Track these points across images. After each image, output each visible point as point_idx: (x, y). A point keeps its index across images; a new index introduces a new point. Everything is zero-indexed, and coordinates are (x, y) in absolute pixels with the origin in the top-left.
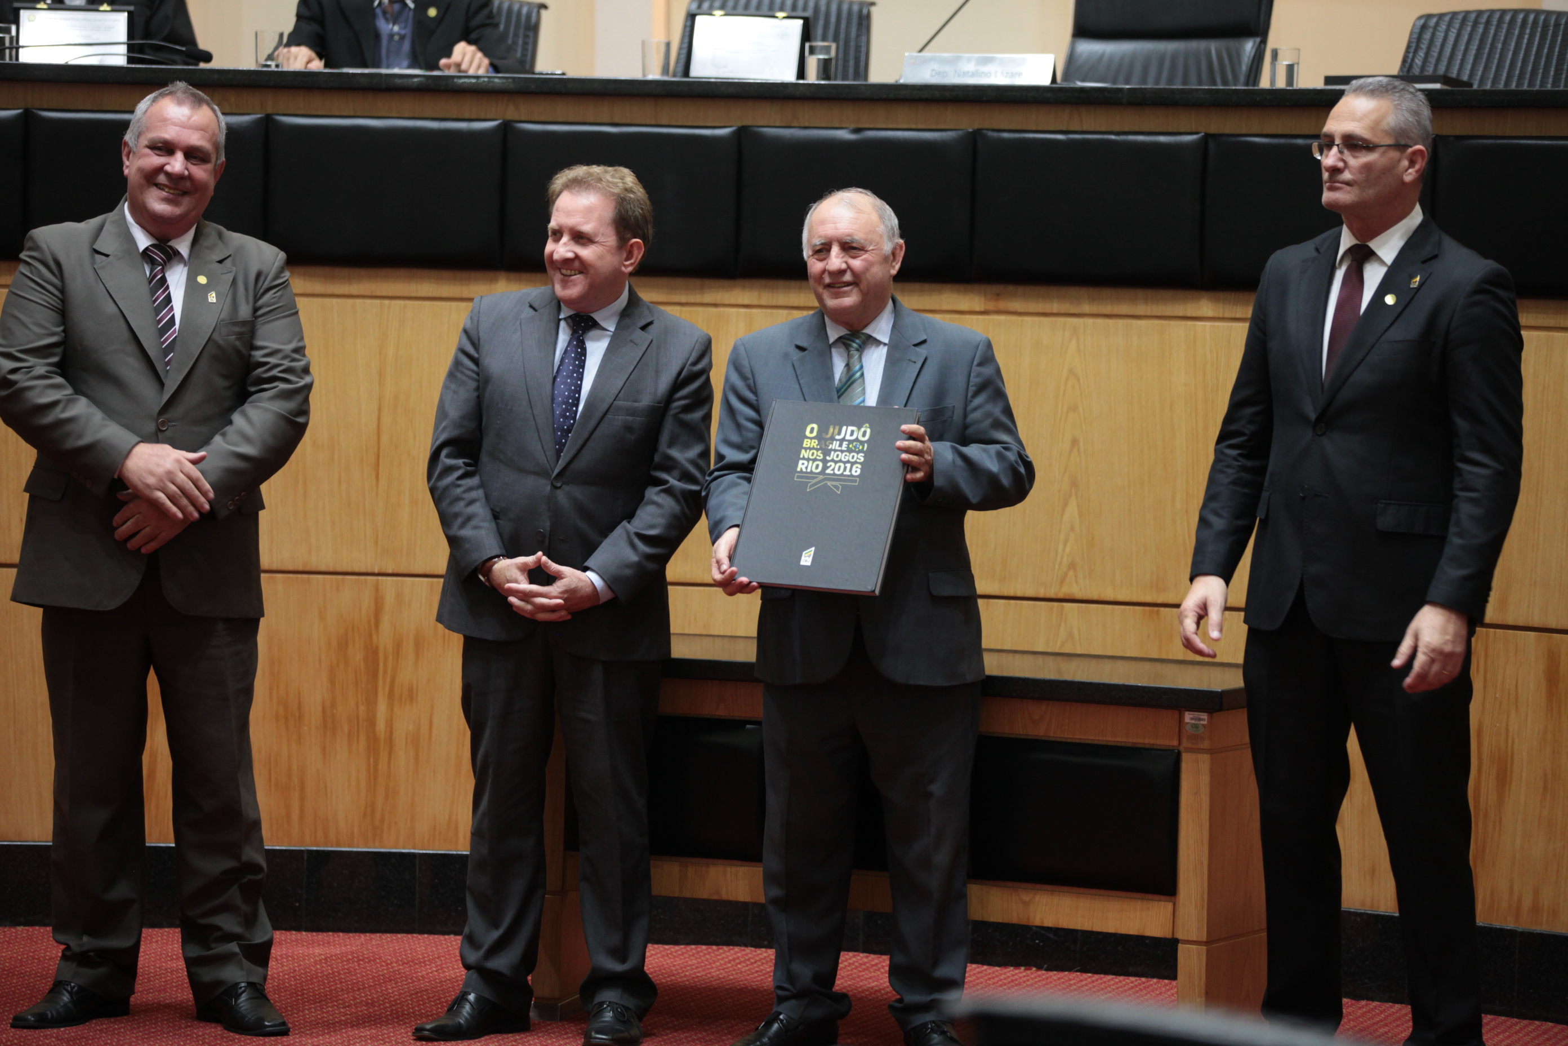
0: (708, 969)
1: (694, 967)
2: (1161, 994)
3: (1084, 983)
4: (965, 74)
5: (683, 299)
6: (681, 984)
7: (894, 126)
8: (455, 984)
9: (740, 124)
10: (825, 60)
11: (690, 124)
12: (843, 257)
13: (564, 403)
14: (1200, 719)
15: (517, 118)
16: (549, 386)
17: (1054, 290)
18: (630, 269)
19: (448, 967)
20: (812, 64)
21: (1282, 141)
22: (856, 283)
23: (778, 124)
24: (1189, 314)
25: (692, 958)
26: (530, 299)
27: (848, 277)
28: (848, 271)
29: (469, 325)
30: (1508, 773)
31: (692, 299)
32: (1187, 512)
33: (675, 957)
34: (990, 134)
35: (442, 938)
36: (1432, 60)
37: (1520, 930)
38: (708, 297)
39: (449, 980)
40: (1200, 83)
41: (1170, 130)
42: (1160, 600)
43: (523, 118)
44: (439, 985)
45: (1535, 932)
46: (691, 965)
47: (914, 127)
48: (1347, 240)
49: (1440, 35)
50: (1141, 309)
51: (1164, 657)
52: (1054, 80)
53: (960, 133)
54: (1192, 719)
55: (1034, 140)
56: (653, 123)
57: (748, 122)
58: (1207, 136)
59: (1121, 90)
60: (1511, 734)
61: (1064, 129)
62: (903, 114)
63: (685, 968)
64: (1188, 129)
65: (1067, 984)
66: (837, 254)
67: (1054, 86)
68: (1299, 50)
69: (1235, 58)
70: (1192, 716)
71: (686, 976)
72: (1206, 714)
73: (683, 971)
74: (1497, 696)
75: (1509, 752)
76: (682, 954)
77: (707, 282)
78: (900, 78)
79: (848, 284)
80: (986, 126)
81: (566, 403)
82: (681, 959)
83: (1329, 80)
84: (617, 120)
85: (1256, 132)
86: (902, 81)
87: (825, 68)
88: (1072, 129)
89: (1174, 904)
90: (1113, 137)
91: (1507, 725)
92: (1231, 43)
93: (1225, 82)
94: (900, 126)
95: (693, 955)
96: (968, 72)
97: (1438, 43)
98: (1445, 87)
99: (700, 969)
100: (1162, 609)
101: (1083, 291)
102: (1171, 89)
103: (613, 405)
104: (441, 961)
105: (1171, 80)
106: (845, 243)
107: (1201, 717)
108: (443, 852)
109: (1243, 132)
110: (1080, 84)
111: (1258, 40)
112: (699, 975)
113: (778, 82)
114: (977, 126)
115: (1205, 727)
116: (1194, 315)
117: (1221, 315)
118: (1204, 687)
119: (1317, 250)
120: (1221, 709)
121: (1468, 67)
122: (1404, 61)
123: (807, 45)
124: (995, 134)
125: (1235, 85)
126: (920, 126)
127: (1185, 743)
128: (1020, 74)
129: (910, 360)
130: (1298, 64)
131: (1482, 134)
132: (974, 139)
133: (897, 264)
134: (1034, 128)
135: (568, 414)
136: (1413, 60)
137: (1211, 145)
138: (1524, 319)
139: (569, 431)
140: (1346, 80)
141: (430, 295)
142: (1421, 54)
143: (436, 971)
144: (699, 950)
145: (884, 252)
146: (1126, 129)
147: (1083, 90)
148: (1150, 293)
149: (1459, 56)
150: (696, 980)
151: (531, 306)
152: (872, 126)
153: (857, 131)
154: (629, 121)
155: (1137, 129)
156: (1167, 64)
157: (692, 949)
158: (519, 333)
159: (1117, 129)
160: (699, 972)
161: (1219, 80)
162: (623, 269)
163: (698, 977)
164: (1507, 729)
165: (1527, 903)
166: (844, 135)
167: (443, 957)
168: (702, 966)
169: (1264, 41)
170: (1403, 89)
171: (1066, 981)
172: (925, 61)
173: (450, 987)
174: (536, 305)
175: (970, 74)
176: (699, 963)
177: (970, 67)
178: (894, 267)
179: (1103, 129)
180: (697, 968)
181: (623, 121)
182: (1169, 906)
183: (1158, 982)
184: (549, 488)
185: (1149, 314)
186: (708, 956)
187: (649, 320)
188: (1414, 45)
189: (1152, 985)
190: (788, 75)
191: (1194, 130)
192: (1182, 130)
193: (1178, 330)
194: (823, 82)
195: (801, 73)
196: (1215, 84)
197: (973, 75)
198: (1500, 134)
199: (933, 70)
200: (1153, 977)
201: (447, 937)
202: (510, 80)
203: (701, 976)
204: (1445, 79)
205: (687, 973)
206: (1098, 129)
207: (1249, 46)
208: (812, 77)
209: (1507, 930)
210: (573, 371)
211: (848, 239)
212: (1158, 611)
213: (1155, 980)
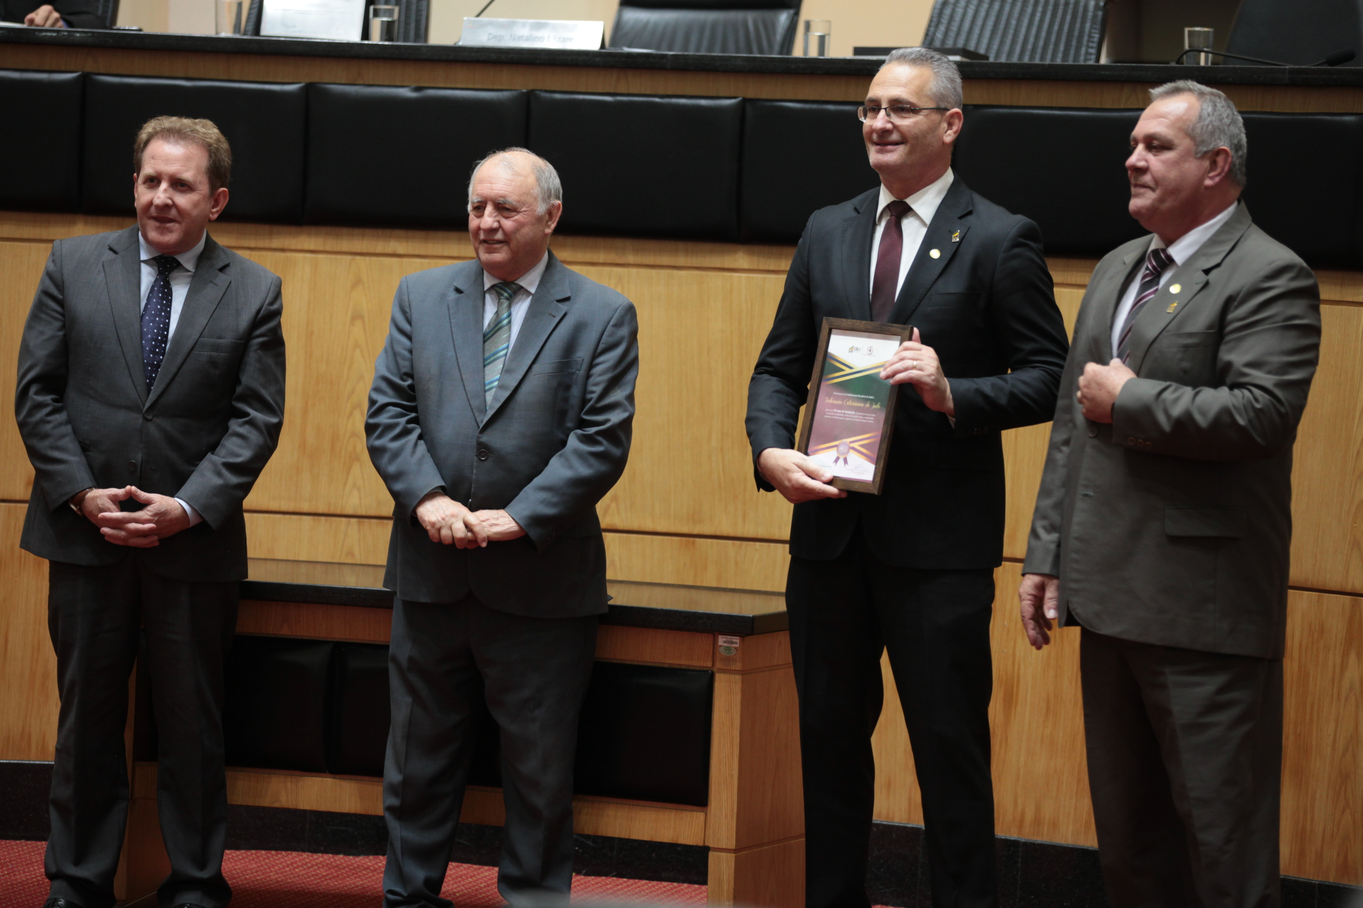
0: (268, 872)
1: (254, 871)
2: (691, 897)
3: (620, 887)
4: (520, 38)
5: (252, 244)
6: (241, 887)
7: (453, 86)
8: (26, 887)
9: (308, 81)
10: (388, 22)
11: (260, 80)
12: (496, 216)
13: (153, 339)
14: (732, 643)
15: (96, 71)
16: (137, 326)
17: (601, 242)
18: (216, 216)
19: (19, 871)
20: (376, 25)
21: (814, 106)
22: (505, 242)
23: (344, 82)
24: (726, 266)
25: (252, 862)
26: (108, 242)
27: (499, 236)
28: (500, 230)
29: (52, 267)
30: (1015, 695)
31: (261, 244)
32: (722, 449)
33: (236, 861)
34: (543, 94)
35: (13, 843)
36: (952, 34)
37: (1023, 841)
38: (276, 243)
39: (20, 883)
40: (738, 52)
41: (710, 94)
42: (696, 532)
43: (101, 71)
44: (10, 887)
45: (1036, 842)
46: (251, 869)
47: (471, 86)
48: (885, 198)
49: (960, 11)
50: (682, 260)
51: (699, 584)
52: (603, 46)
53: (515, 93)
54: (725, 642)
55: (584, 101)
56: (225, 78)
57: (315, 79)
58: (745, 101)
59: (665, 56)
60: (1017, 659)
61: (612, 91)
62: (461, 75)
63: (246, 871)
64: (727, 94)
65: (604, 888)
66: (490, 213)
67: (603, 51)
68: (830, 22)
69: (770, 28)
70: (725, 640)
71: (246, 879)
72: (738, 638)
73: (244, 875)
74: (1005, 623)
75: (1016, 675)
76: (243, 859)
77: (276, 228)
78: (459, 41)
79: (499, 242)
80: (539, 88)
81: (156, 340)
82: (242, 863)
83: (858, 51)
84: (190, 75)
85: (790, 98)
86: (461, 44)
87: (388, 30)
88: (619, 91)
89: (706, 814)
90: (657, 100)
91: (1014, 651)
92: (767, 14)
93: (761, 51)
94: (459, 86)
95: (253, 860)
96: (523, 37)
97: (958, 18)
98: (965, 60)
99: (260, 873)
100: (698, 540)
101: (628, 243)
102: (711, 56)
103: (199, 342)
104: (13, 864)
105: (710, 48)
106: (499, 204)
107: (734, 640)
108: (16, 762)
109: (778, 97)
110: (626, 50)
111: (792, 12)
112: (258, 878)
113: (344, 42)
114: (531, 87)
115: (737, 650)
116: (731, 266)
117: (755, 267)
118: (735, 612)
119: (856, 210)
120: (752, 633)
121: (985, 41)
122: (927, 35)
123: (372, 8)
124: (548, 95)
125: (771, 54)
126: (477, 86)
127: (718, 665)
128: (571, 39)
129: (550, 314)
130: (829, 35)
131: (998, 103)
132: (528, 99)
133: (553, 223)
134: (583, 90)
135: (157, 350)
136: (934, 34)
137: (749, 109)
138: (1056, 277)
139: (158, 366)
140: (886, 51)
141: (11, 236)
142: (942, 28)
143: (8, 874)
144: (259, 854)
145: (537, 213)
146: (670, 93)
147: (630, 55)
148: (690, 245)
149: (977, 31)
150: (256, 883)
151: (111, 249)
152: (432, 85)
153: (418, 89)
154: (202, 76)
155: (679, 93)
156: (707, 33)
157: (252, 854)
158: (103, 275)
159: (661, 92)
160: (258, 876)
161: (755, 48)
162: (211, 215)
163: (258, 880)
164: (1014, 654)
165: (1030, 815)
166: (406, 93)
167: (14, 860)
168: (261, 870)
169: (797, 14)
170: (939, 59)
171: (604, 886)
172: (483, 25)
173: (20, 890)
174: (115, 248)
175: (524, 38)
176: (258, 867)
177: (525, 32)
178: (549, 226)
179: (648, 92)
180: (257, 871)
181: (195, 76)
182: (701, 816)
183: (689, 887)
184: (141, 421)
185: (689, 265)
186: (267, 861)
187: (226, 263)
188: (935, 20)
189: (683, 890)
190: (354, 36)
191: (733, 95)
192: (722, 94)
193: (716, 280)
194: (386, 43)
195: (366, 34)
196: (751, 52)
197: (528, 39)
198: (1014, 104)
199: (490, 34)
200: (684, 882)
201: (18, 842)
202: (90, 35)
203: (261, 880)
204: (964, 52)
205: (248, 877)
206: (643, 92)
207: (783, 17)
208: (376, 38)
209: (1011, 841)
210: (161, 310)
211: (501, 200)
212: (693, 543)
213: (686, 885)
